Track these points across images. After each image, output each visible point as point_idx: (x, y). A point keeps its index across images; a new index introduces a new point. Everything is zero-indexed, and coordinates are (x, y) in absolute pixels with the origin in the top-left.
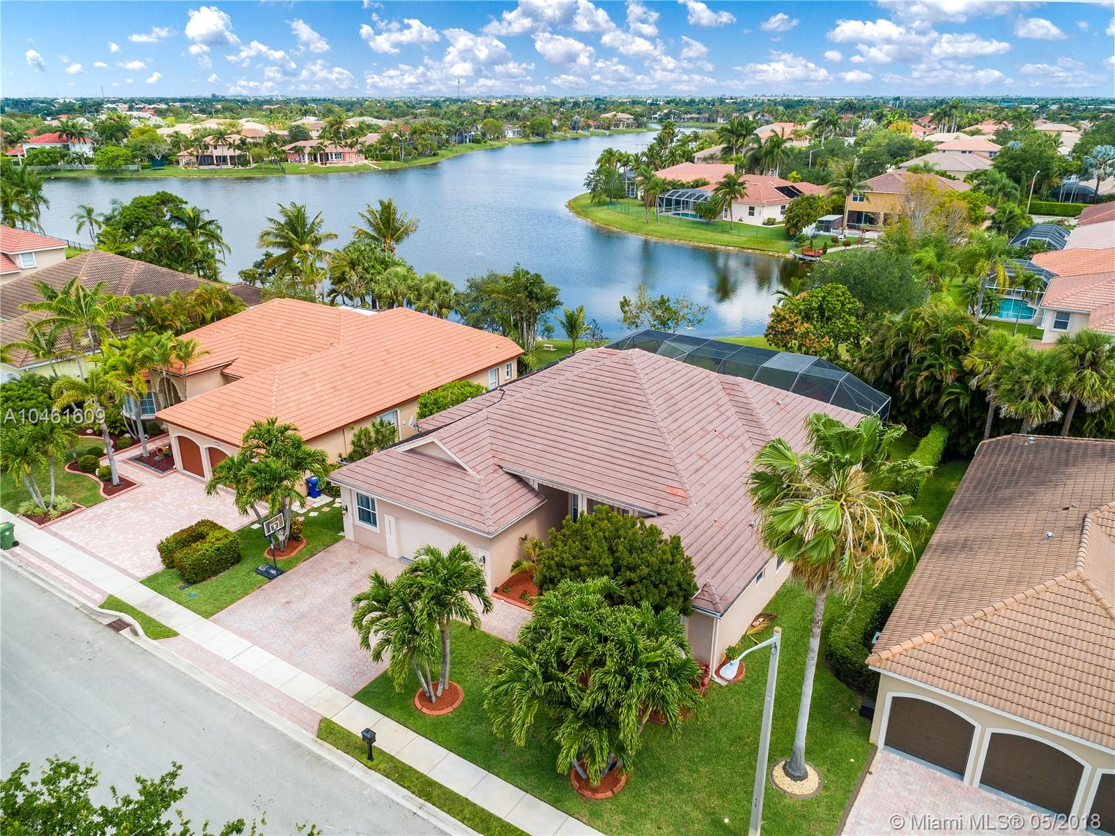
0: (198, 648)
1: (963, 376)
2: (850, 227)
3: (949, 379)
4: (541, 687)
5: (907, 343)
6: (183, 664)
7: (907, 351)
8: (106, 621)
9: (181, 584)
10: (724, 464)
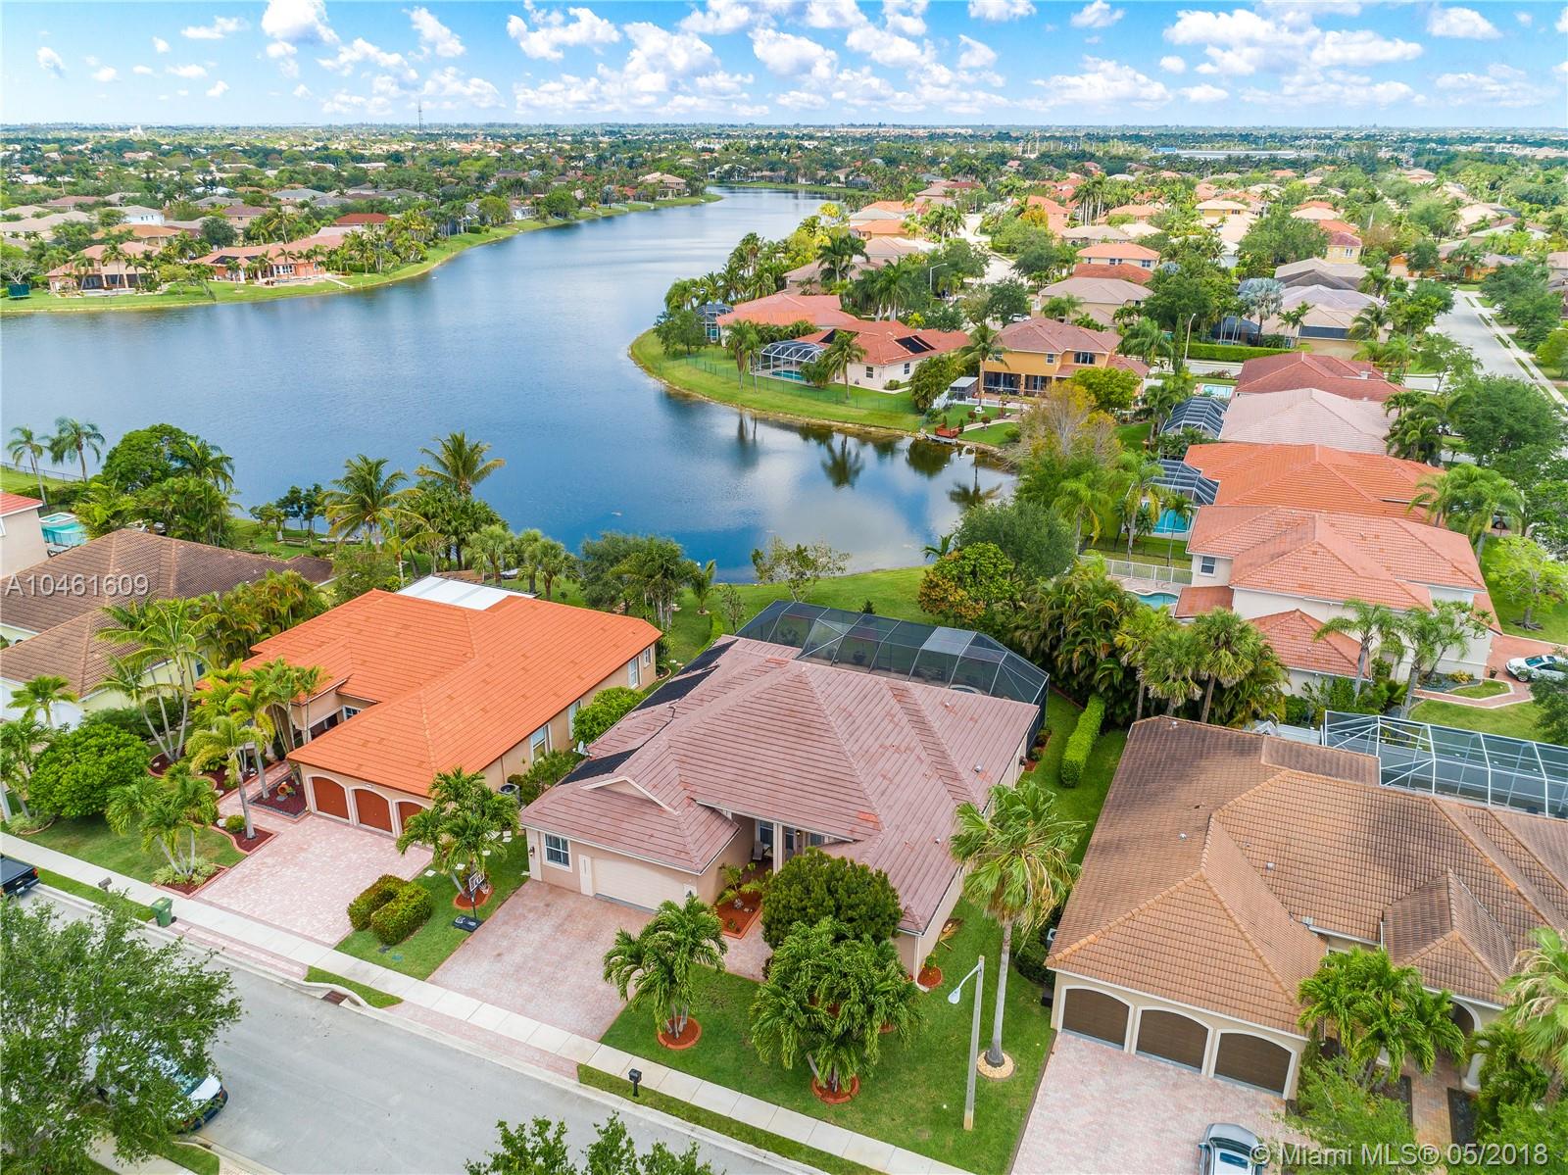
0: (429, 1012)
1: (1114, 653)
2: (988, 391)
3: (1102, 655)
4: (802, 1020)
5: (1061, 616)
6: (421, 1029)
7: (1061, 624)
8: (320, 995)
9: (380, 946)
10: (905, 781)
